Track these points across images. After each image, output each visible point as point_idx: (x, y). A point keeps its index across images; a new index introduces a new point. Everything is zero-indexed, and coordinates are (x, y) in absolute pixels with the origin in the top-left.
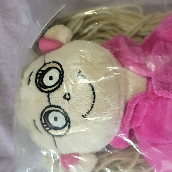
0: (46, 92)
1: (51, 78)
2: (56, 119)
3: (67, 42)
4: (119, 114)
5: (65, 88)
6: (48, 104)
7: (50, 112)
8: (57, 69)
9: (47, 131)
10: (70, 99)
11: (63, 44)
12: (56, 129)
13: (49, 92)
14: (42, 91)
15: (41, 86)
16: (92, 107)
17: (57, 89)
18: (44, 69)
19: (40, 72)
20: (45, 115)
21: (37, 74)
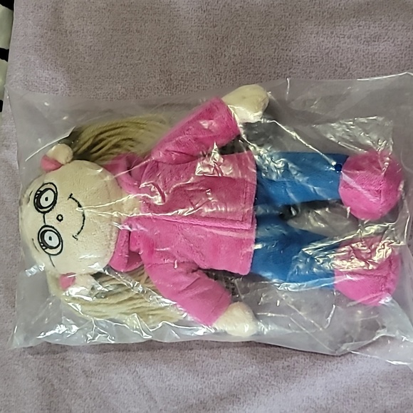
0: (42, 212)
1: (47, 199)
2: (50, 238)
3: (67, 163)
4: (111, 236)
5: (58, 209)
6: (44, 224)
7: (46, 231)
8: (53, 190)
9: (44, 250)
10: (62, 220)
11: (63, 165)
12: (51, 248)
13: (44, 213)
14: (39, 211)
15: (38, 206)
16: (82, 228)
17: (51, 210)
18: (42, 189)
19: (39, 193)
20: (41, 235)
21: (36, 194)
